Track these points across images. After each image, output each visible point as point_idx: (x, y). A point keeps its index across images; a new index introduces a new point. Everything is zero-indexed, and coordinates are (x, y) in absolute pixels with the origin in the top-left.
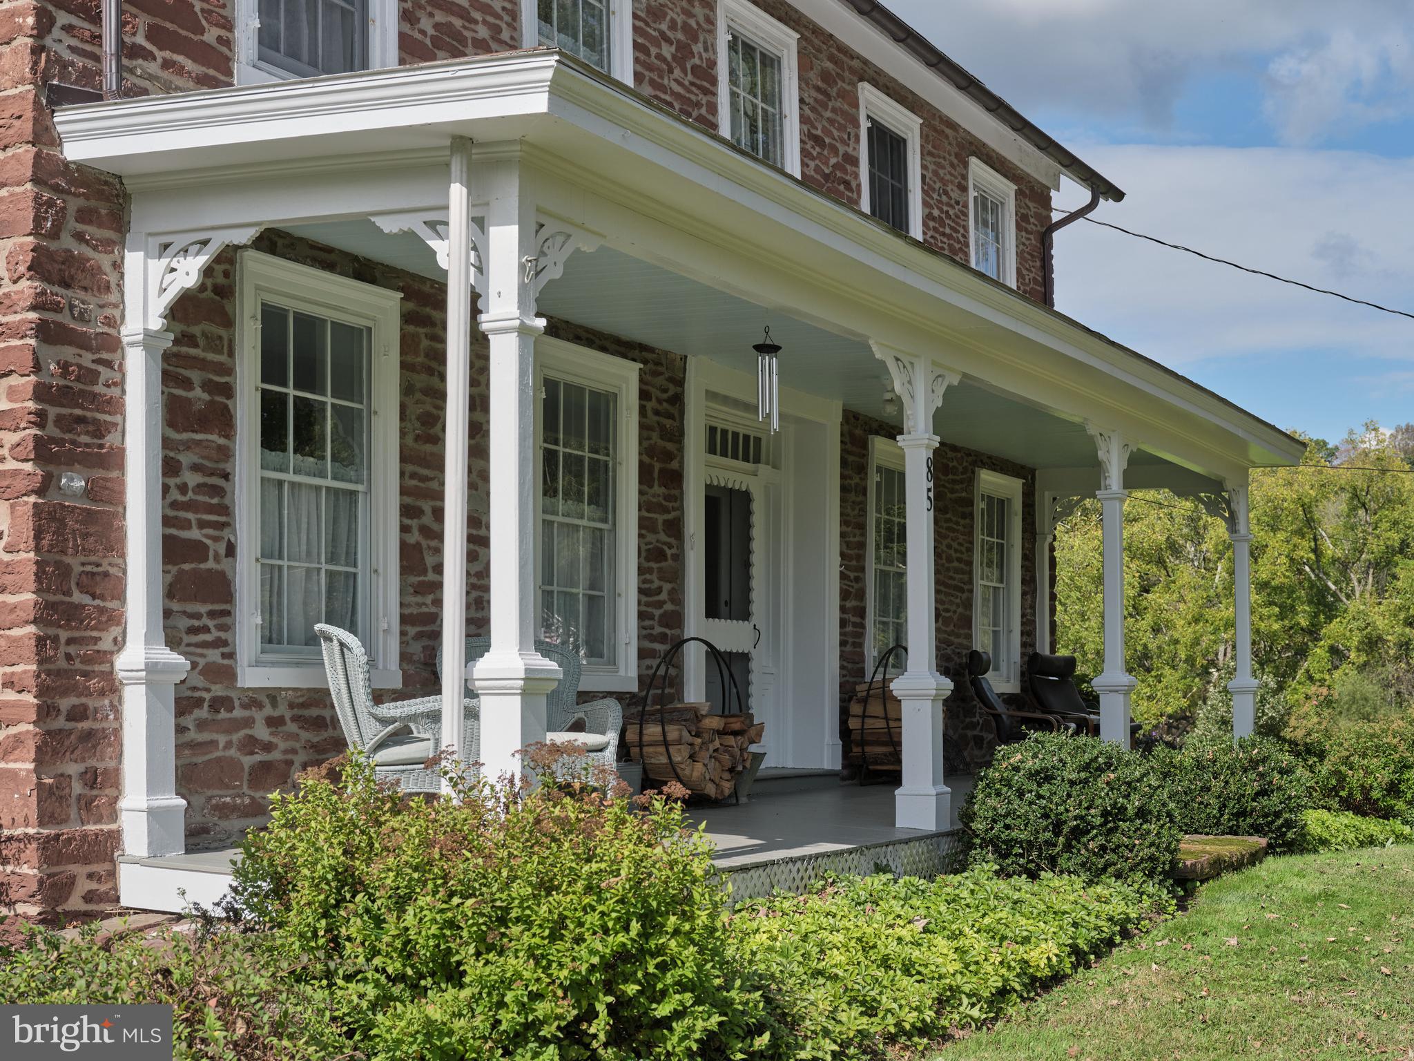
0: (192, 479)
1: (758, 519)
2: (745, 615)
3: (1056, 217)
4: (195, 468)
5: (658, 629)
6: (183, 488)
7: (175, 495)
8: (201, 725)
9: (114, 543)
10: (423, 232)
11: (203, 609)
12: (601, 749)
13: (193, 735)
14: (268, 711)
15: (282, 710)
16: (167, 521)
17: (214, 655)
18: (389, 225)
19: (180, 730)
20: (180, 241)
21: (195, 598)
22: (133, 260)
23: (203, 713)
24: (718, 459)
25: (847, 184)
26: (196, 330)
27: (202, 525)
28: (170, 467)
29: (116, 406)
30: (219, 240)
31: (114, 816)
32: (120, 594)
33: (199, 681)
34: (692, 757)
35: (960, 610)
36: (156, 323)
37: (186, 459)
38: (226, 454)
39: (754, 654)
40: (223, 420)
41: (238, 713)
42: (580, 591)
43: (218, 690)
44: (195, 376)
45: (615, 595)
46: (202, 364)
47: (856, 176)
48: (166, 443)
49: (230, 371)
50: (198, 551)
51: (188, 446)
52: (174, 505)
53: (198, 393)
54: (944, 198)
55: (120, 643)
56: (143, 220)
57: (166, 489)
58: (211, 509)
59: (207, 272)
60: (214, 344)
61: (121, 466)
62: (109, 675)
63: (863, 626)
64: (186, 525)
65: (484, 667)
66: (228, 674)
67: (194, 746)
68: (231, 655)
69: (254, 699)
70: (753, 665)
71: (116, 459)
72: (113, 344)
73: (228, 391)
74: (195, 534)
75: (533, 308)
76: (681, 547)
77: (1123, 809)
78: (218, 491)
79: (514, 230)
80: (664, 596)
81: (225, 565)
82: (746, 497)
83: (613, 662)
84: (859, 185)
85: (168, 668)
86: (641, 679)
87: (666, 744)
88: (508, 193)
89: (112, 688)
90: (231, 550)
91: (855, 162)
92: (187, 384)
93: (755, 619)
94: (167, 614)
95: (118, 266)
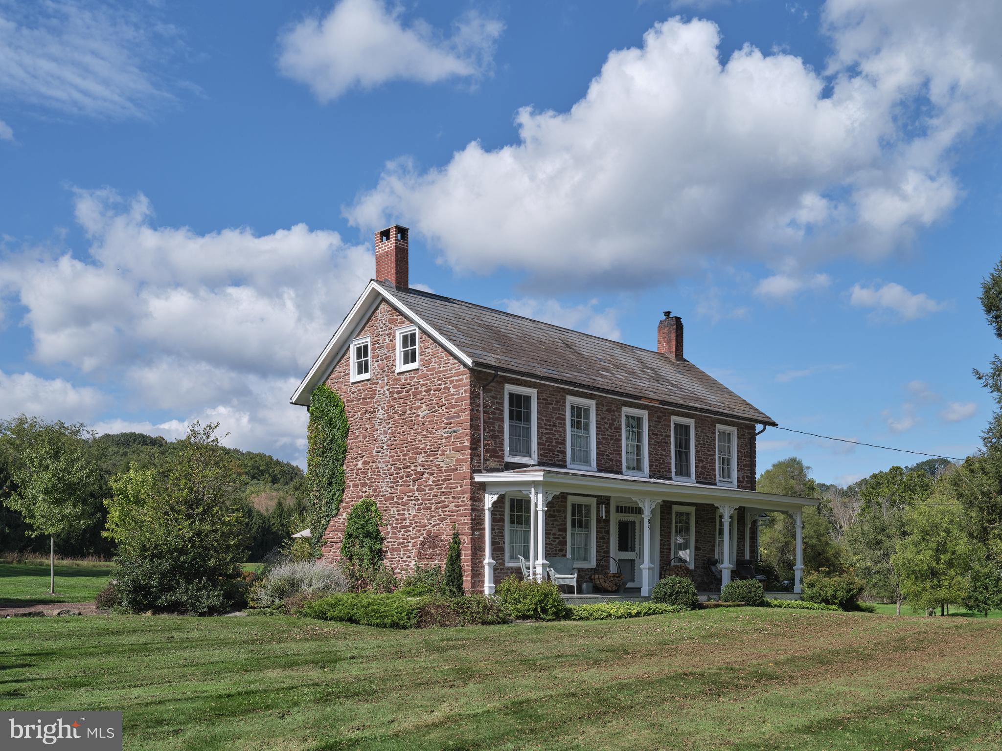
0: (497, 531)
1: (637, 527)
2: (634, 551)
3: (757, 432)
4: (498, 529)
5: (602, 555)
6: (495, 533)
7: (494, 534)
8: (498, 573)
9: (484, 543)
10: (529, 494)
11: (499, 553)
12: (574, 578)
13: (497, 574)
14: (511, 570)
15: (514, 570)
16: (492, 538)
17: (501, 561)
18: (524, 492)
19: (494, 574)
20: (494, 493)
21: (497, 551)
22: (486, 495)
23: (499, 571)
24: (620, 514)
25: (666, 443)
26: (498, 505)
27: (499, 539)
28: (493, 529)
29: (484, 520)
30: (500, 493)
31: (483, 587)
32: (484, 551)
33: (497, 565)
34: (605, 582)
35: (710, 547)
36: (490, 506)
37: (496, 528)
38: (503, 526)
39: (636, 560)
40: (503, 520)
41: (505, 571)
42: (582, 546)
43: (502, 567)
44: (498, 513)
45: (591, 547)
46: (499, 511)
47: (670, 440)
48: (492, 525)
49: (504, 512)
50: (498, 543)
51: (496, 525)
52: (494, 536)
53: (498, 516)
54: (706, 437)
55: (484, 559)
56: (488, 489)
57: (492, 533)
58: (500, 536)
59: (498, 498)
60: (501, 507)
61: (485, 530)
62: (482, 564)
63: (670, 553)
64: (496, 539)
65: (537, 563)
66: (503, 564)
67: (497, 576)
68: (504, 561)
69: (508, 568)
70: (636, 562)
71: (484, 529)
72: (483, 510)
73: (503, 515)
74: (498, 540)
75: (545, 506)
76: (609, 536)
77: (681, 591)
78: (502, 533)
79: (541, 494)
80: (604, 547)
81: (503, 545)
82: (634, 522)
83: (590, 562)
84: (670, 442)
85: (492, 563)
86: (597, 565)
87: (599, 579)
88: (541, 489)
89: (483, 567)
90: (504, 543)
91: (669, 436)
92: (496, 515)
93: (636, 551)
94: (492, 554)
95: (484, 497)
